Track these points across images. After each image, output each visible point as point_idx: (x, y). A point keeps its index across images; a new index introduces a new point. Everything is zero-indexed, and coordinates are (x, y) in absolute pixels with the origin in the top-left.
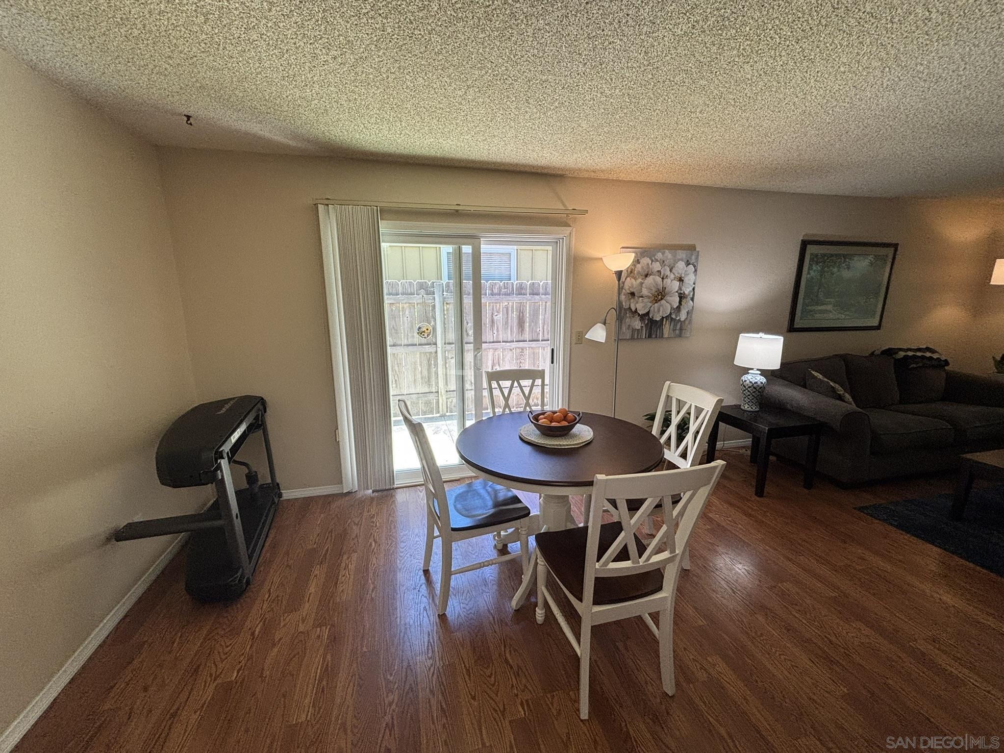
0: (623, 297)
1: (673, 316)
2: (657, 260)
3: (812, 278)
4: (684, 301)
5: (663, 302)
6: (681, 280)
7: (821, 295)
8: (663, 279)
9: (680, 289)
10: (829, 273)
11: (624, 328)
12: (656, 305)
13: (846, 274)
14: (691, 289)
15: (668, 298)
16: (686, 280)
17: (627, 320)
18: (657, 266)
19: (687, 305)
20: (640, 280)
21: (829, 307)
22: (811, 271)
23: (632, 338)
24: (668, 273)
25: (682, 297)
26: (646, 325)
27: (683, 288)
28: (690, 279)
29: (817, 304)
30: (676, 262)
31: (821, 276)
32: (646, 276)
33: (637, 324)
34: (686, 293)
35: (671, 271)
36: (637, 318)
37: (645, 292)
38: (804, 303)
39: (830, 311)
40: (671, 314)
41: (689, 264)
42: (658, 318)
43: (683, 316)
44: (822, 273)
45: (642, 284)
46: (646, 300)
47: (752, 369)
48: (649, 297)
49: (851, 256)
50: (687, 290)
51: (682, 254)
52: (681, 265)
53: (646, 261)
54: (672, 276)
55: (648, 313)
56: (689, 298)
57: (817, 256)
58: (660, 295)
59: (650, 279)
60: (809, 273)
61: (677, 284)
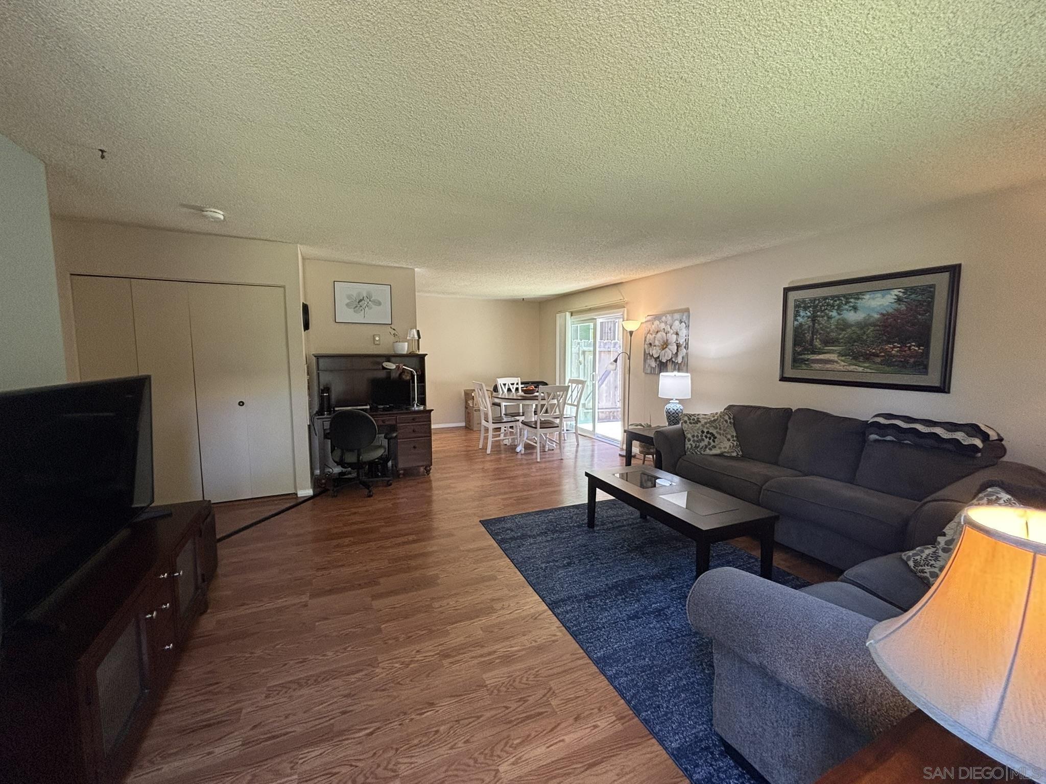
0: (646, 346)
1: (673, 360)
2: (662, 322)
3: (801, 325)
4: (679, 349)
5: (667, 349)
6: (677, 334)
7: (817, 343)
8: (666, 333)
9: (677, 340)
10: (825, 318)
11: (647, 366)
12: (663, 351)
13: (852, 317)
14: (684, 340)
15: (669, 347)
16: (680, 334)
17: (648, 361)
18: (663, 326)
19: (683, 352)
20: (654, 336)
21: (833, 357)
22: (798, 318)
23: (651, 373)
24: (669, 329)
25: (678, 346)
26: (658, 365)
27: (679, 339)
28: (683, 333)
29: (813, 353)
30: (674, 321)
31: (814, 321)
32: (657, 332)
33: (653, 364)
34: (681, 343)
35: (671, 328)
36: (653, 360)
37: (657, 343)
38: (794, 352)
39: (837, 362)
40: (672, 358)
41: (682, 322)
42: (664, 361)
43: (679, 360)
44: (814, 318)
45: (655, 337)
46: (657, 348)
47: (672, 399)
48: (659, 346)
49: (858, 296)
50: (682, 341)
51: (677, 316)
52: (677, 323)
53: (657, 322)
54: (672, 331)
55: (659, 357)
56: (683, 347)
57: (804, 301)
58: (665, 345)
59: (659, 335)
60: (796, 320)
61: (675, 336)
